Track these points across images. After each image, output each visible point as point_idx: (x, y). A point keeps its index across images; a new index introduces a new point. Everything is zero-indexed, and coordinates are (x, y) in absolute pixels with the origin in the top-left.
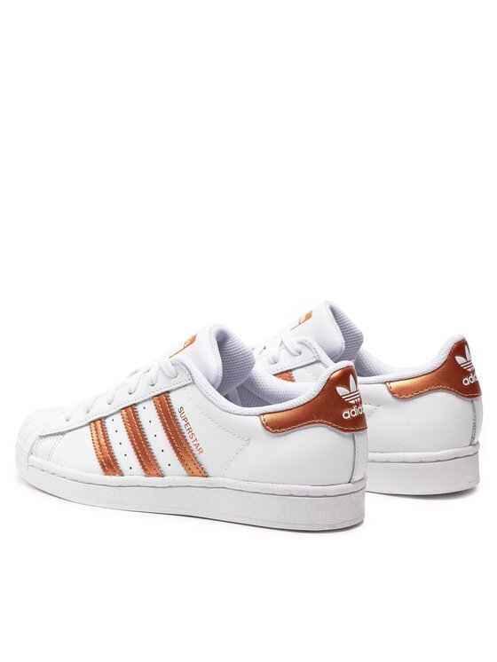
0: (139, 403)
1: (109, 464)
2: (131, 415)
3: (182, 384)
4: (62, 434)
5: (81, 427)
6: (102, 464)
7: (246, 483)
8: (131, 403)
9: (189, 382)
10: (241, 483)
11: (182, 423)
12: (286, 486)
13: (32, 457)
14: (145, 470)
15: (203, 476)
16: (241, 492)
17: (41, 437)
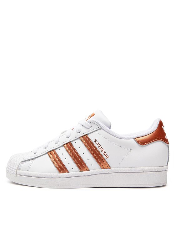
0: (72, 141)
1: (62, 168)
2: (69, 146)
3: (94, 130)
4: (34, 159)
5: (43, 155)
6: (58, 169)
7: (131, 169)
8: (69, 141)
9: (99, 128)
10: (128, 169)
11: (97, 146)
12: (149, 168)
13: (18, 171)
14: (80, 169)
15: (108, 168)
16: (127, 173)
17: (23, 162)
